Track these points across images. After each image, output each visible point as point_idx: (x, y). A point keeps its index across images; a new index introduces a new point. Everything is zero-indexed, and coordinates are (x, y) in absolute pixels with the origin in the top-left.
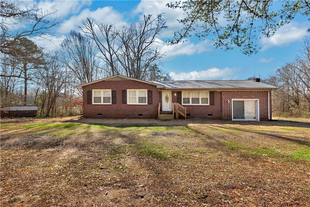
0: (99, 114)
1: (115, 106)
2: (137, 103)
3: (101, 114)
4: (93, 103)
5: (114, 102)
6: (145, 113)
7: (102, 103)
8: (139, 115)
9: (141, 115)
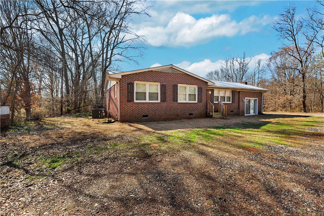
0: (144, 116)
1: (164, 104)
2: (187, 101)
3: (147, 116)
4: (135, 101)
5: (163, 100)
6: (195, 112)
7: (147, 101)
8: (190, 114)
9: (192, 114)
